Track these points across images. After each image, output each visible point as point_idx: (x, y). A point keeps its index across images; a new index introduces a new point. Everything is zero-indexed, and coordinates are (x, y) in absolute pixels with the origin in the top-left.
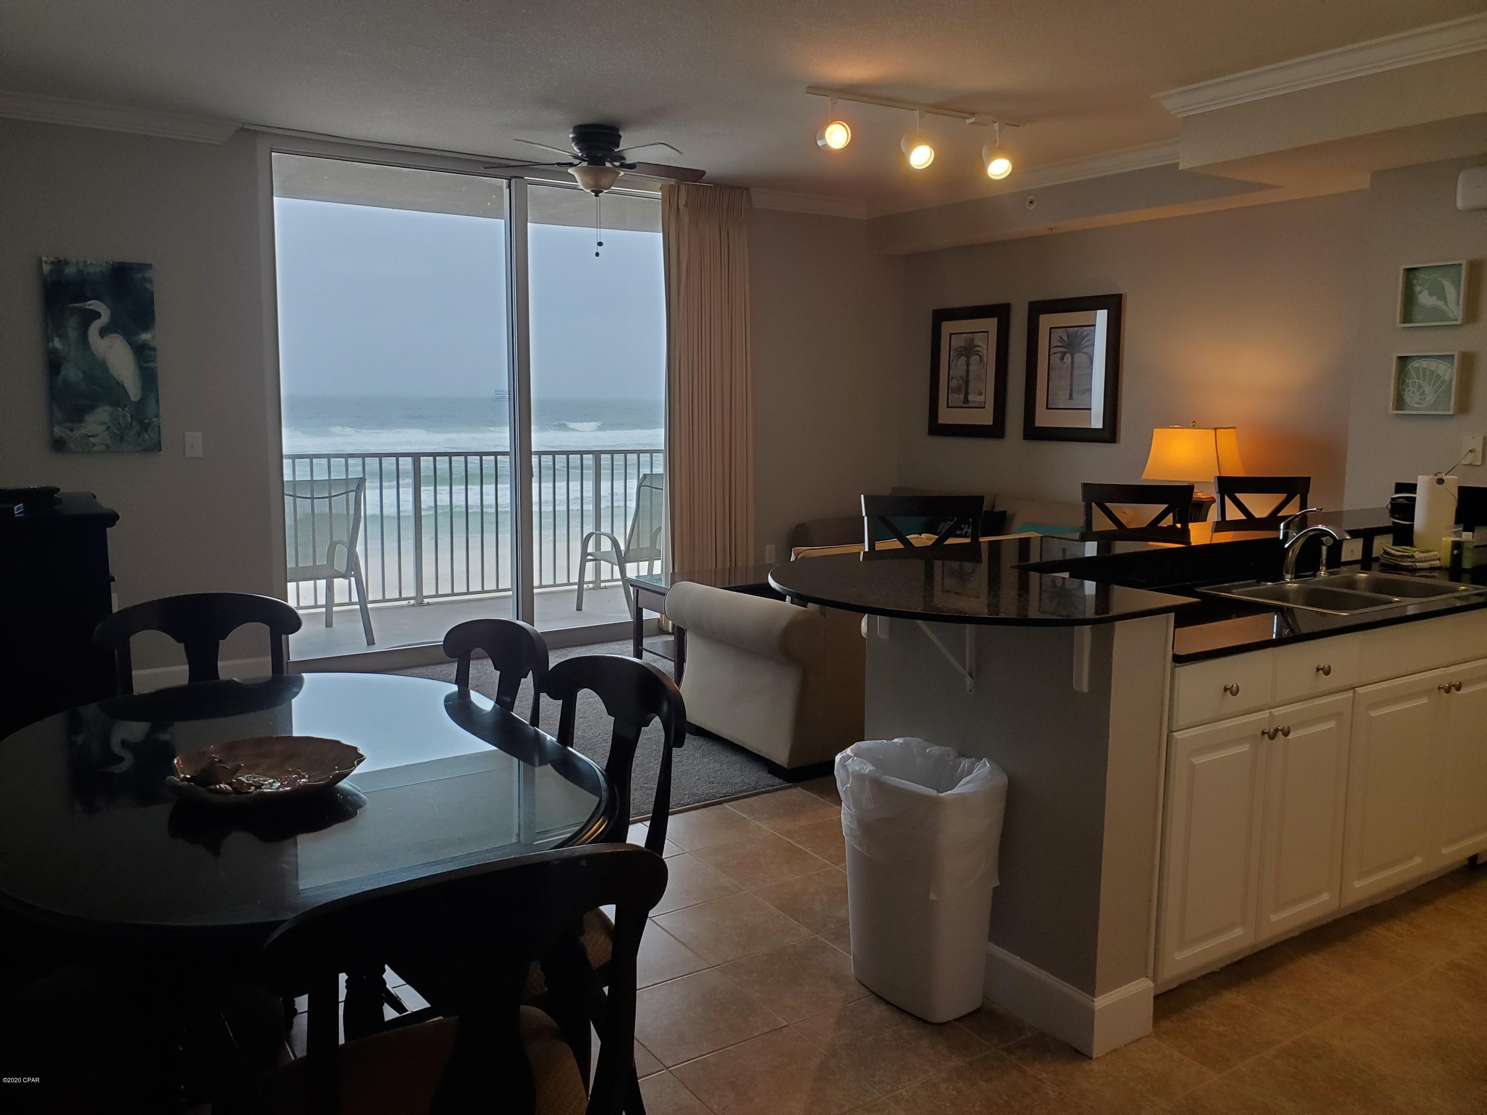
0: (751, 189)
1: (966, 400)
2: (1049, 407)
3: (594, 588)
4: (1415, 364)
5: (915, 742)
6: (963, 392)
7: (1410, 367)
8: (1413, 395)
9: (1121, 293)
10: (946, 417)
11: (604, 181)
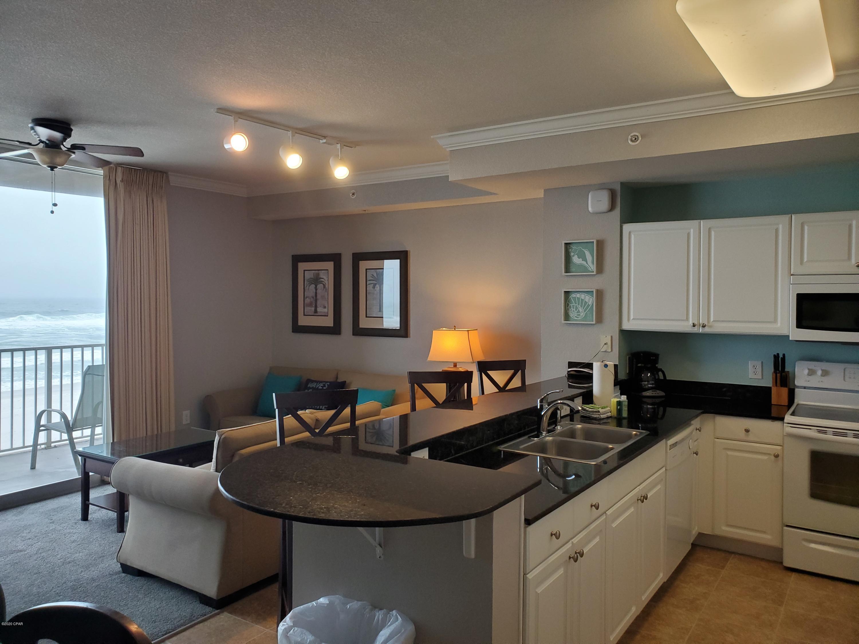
0: (169, 173)
1: (316, 311)
2: (367, 316)
3: (45, 448)
4: (573, 295)
5: (337, 599)
6: (314, 306)
7: (571, 297)
8: (573, 313)
9: (407, 250)
10: (303, 321)
11: (58, 160)
